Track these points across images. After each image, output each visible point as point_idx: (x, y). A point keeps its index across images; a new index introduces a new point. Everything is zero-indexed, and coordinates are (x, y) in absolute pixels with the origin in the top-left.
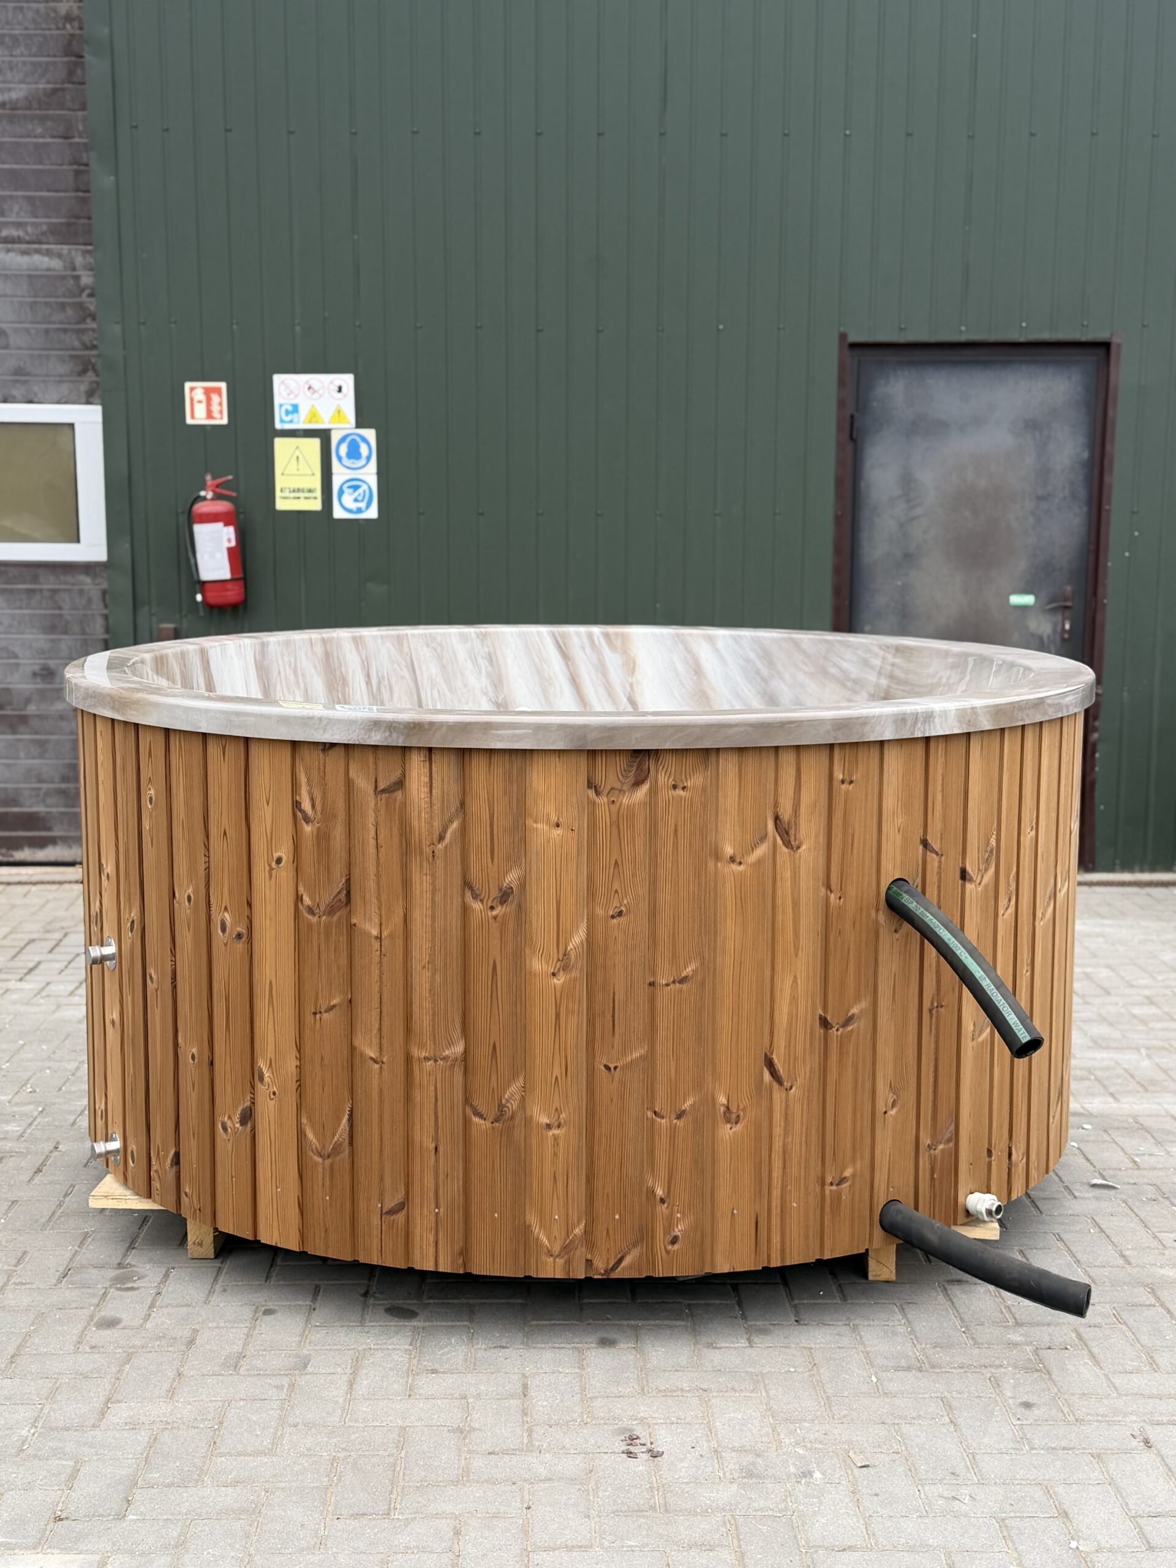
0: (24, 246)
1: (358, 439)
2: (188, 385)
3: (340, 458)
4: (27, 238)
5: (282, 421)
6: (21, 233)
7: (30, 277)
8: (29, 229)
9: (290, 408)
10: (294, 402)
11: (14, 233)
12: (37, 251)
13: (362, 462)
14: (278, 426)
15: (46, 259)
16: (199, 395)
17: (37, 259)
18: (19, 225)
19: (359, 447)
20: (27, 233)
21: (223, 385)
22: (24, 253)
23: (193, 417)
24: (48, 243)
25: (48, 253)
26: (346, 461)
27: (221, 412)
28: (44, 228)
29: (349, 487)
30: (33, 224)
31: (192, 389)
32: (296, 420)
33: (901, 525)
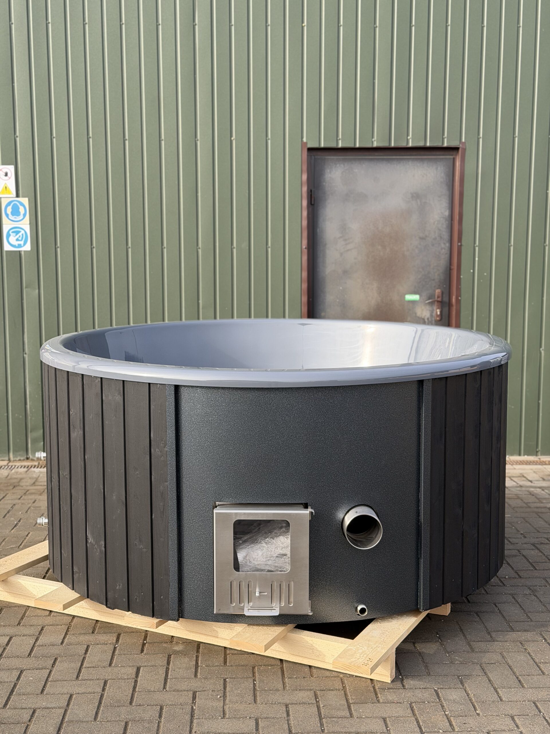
1: (18, 204)
3: (7, 215)
13: (21, 217)
19: (19, 208)
26: (11, 217)
29: (13, 232)
33: (341, 254)
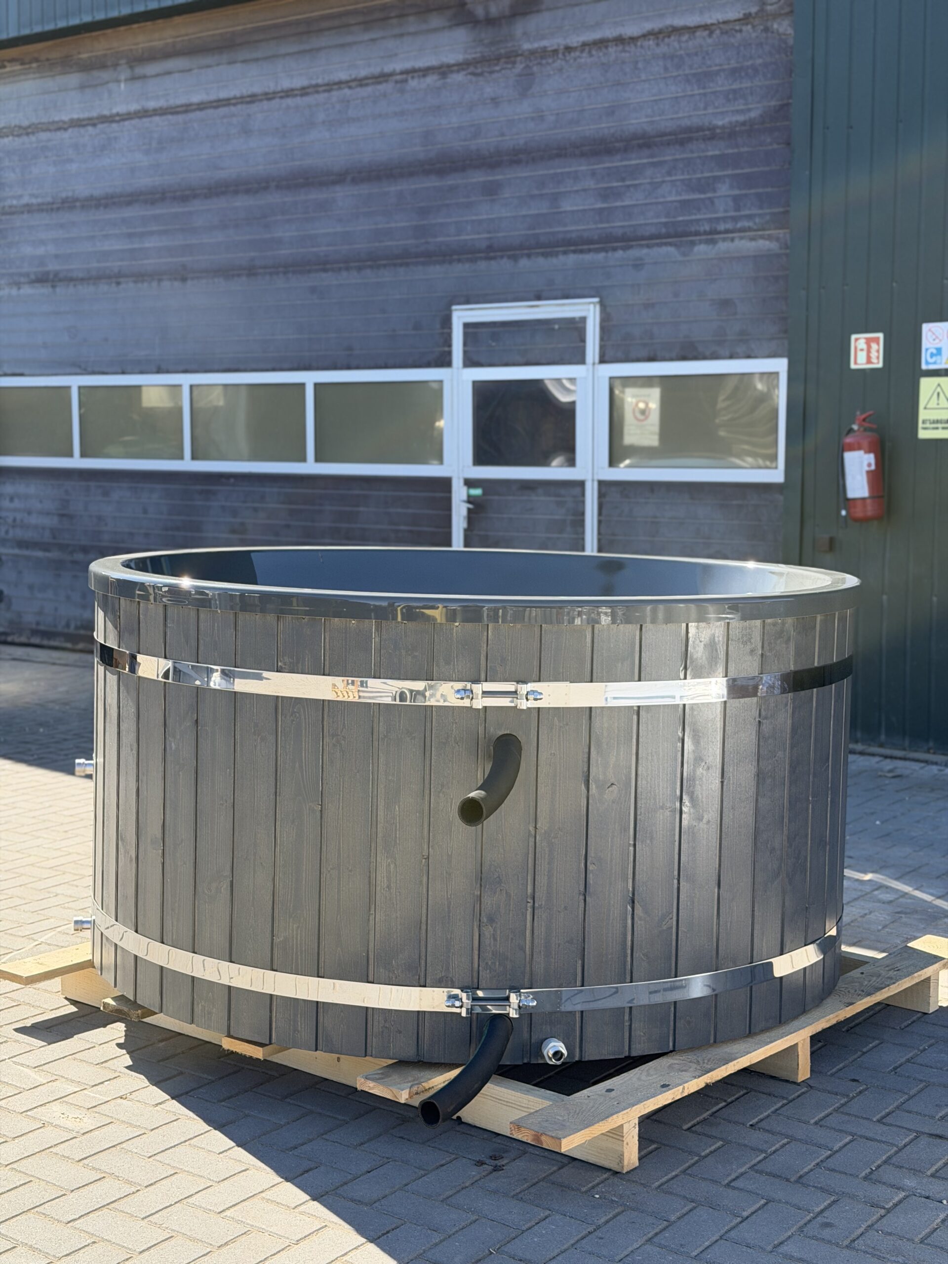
0: (752, 234)
2: (854, 337)
4: (755, 227)
5: (927, 363)
6: (751, 224)
7: (755, 257)
8: (757, 220)
9: (935, 351)
10: (938, 346)
11: (746, 224)
12: (762, 237)
14: (924, 367)
15: (767, 243)
16: (862, 344)
17: (761, 242)
18: (750, 217)
20: (755, 223)
21: (881, 335)
22: (752, 239)
23: (856, 363)
24: (769, 229)
25: (769, 238)
27: (878, 358)
28: (768, 217)
30: (760, 215)
31: (857, 340)
32: (939, 361)
